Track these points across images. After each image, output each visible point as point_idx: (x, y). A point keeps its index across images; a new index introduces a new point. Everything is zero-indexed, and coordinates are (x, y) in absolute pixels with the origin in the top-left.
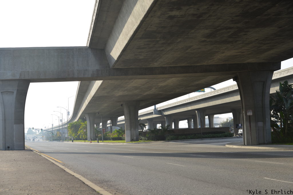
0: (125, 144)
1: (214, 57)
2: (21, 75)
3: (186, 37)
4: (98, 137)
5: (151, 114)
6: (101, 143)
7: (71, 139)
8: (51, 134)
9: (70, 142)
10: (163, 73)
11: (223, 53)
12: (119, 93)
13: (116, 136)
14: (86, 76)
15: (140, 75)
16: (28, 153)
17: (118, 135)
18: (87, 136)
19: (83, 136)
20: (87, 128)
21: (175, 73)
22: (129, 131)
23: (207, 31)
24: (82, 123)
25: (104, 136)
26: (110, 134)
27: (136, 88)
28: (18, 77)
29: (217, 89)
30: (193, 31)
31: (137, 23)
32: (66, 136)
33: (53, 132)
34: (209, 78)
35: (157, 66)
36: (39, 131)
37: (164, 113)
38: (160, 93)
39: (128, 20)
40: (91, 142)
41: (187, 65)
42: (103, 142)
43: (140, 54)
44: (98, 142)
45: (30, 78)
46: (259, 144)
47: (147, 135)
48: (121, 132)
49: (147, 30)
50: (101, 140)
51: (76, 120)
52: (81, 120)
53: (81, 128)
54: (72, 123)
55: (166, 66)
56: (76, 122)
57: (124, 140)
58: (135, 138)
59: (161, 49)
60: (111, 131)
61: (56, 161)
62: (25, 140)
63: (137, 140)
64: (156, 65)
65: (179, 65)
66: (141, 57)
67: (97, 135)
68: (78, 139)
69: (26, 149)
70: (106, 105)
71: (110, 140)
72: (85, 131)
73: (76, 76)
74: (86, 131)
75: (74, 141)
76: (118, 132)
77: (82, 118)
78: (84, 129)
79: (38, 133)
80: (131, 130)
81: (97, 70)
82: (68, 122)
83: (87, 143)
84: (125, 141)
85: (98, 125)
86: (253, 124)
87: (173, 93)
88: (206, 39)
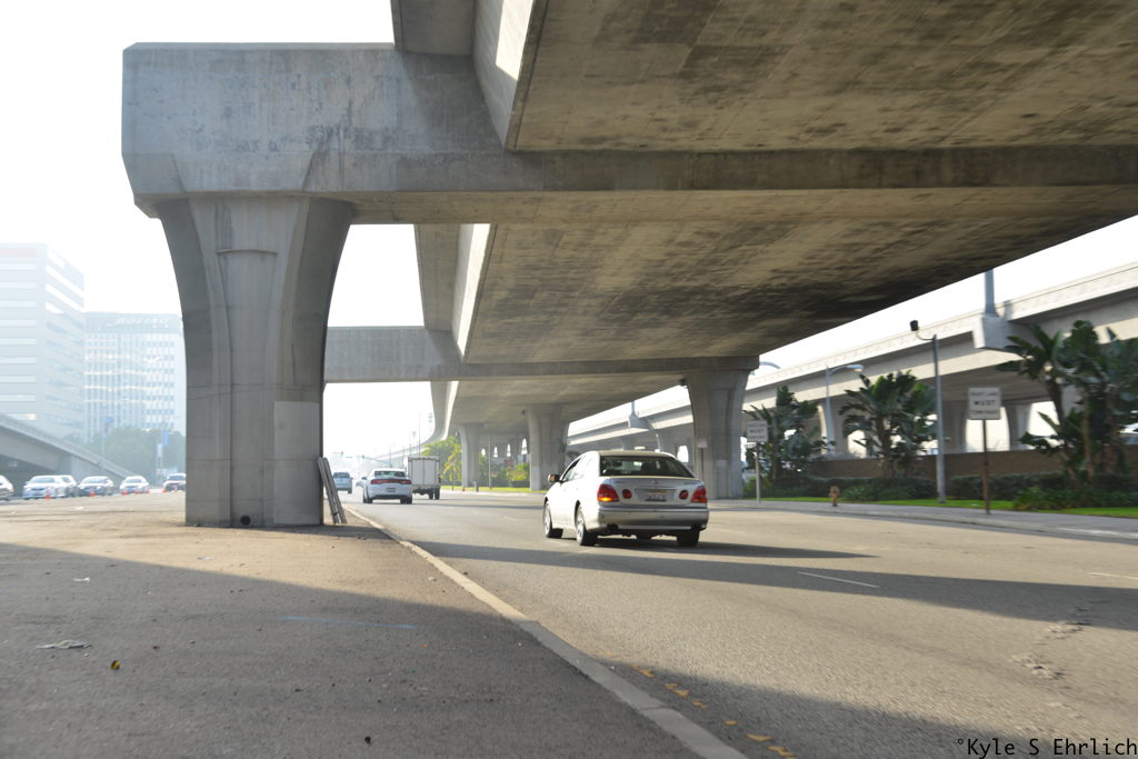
22: (537, 468)
40: (467, 491)
42: (491, 491)
44: (477, 491)
50: (485, 485)
57: (528, 486)
71: (507, 486)
80: (541, 465)
84: (531, 489)
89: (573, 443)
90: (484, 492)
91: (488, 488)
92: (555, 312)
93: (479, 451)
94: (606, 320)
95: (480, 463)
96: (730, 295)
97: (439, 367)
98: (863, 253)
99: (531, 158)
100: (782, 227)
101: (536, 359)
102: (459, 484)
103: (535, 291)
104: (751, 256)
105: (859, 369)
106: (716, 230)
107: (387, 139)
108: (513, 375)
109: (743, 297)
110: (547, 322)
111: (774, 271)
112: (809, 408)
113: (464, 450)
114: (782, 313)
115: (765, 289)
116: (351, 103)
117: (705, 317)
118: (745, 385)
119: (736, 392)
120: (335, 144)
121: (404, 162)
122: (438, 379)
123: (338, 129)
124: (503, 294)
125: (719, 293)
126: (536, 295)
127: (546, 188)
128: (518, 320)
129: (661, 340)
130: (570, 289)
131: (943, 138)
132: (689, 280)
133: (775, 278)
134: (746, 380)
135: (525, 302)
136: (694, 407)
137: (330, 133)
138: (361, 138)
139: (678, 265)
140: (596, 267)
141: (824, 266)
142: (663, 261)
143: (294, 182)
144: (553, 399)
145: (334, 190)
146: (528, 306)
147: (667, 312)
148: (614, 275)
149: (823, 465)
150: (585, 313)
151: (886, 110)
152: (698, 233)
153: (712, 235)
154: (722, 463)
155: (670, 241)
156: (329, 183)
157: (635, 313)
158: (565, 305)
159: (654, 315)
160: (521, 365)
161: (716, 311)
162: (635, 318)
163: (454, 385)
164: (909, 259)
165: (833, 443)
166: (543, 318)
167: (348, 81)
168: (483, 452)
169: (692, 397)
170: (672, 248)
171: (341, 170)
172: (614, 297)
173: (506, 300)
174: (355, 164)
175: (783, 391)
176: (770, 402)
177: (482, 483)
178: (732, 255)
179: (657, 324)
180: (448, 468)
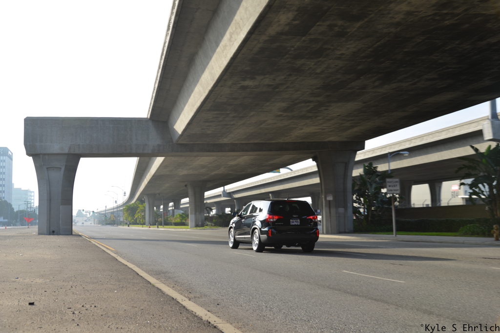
0: (188, 230)
1: (291, 134)
2: (70, 148)
3: (260, 110)
4: (157, 221)
5: (219, 196)
6: (161, 228)
7: (126, 224)
8: (103, 218)
9: (126, 227)
10: (233, 151)
11: (302, 129)
12: (183, 172)
13: (178, 220)
14: (146, 152)
15: (207, 152)
16: (76, 238)
17: (181, 220)
18: (145, 219)
19: (141, 221)
20: (145, 211)
21: (247, 151)
22: (193, 216)
23: (284, 105)
24: (140, 206)
25: (164, 221)
26: (172, 218)
27: (203, 167)
28: (66, 151)
29: (293, 170)
30: (268, 104)
31: (205, 92)
32: (122, 220)
33: (106, 215)
34: (286, 157)
35: (227, 142)
36: (90, 213)
37: (234, 196)
38: (230, 172)
39: (194, 88)
40: (150, 227)
41: (261, 142)
42: (163, 228)
43: (208, 128)
44: (158, 228)
45: (80, 152)
46: (340, 233)
47: (214, 221)
48: (184, 216)
49: (216, 101)
50: (161, 224)
51: (133, 202)
52: (138, 202)
53: (138, 211)
54: (128, 205)
55: (236, 142)
56: (132, 204)
57: (188, 225)
58: (200, 223)
59: (232, 123)
60: (173, 215)
61: (107, 248)
62: (73, 223)
63: (203, 225)
64: (225, 140)
65: (251, 142)
66: (209, 132)
67: (156, 219)
68: (135, 223)
69: (73, 233)
70: (167, 185)
71: (172, 225)
72: (143, 214)
73: (134, 151)
74: (145, 215)
75: (130, 225)
76: (181, 216)
77: (141, 200)
78: (142, 212)
79: (89, 216)
80: (195, 214)
81: (159, 146)
82: (124, 204)
83: (145, 228)
84: (189, 227)
85: (158, 208)
86: (333, 210)
87: (243, 173)
88: (281, 113)
90: (161, 229)
91: (162, 226)
113: (146, 208)
136: (320, 172)
169: (318, 166)
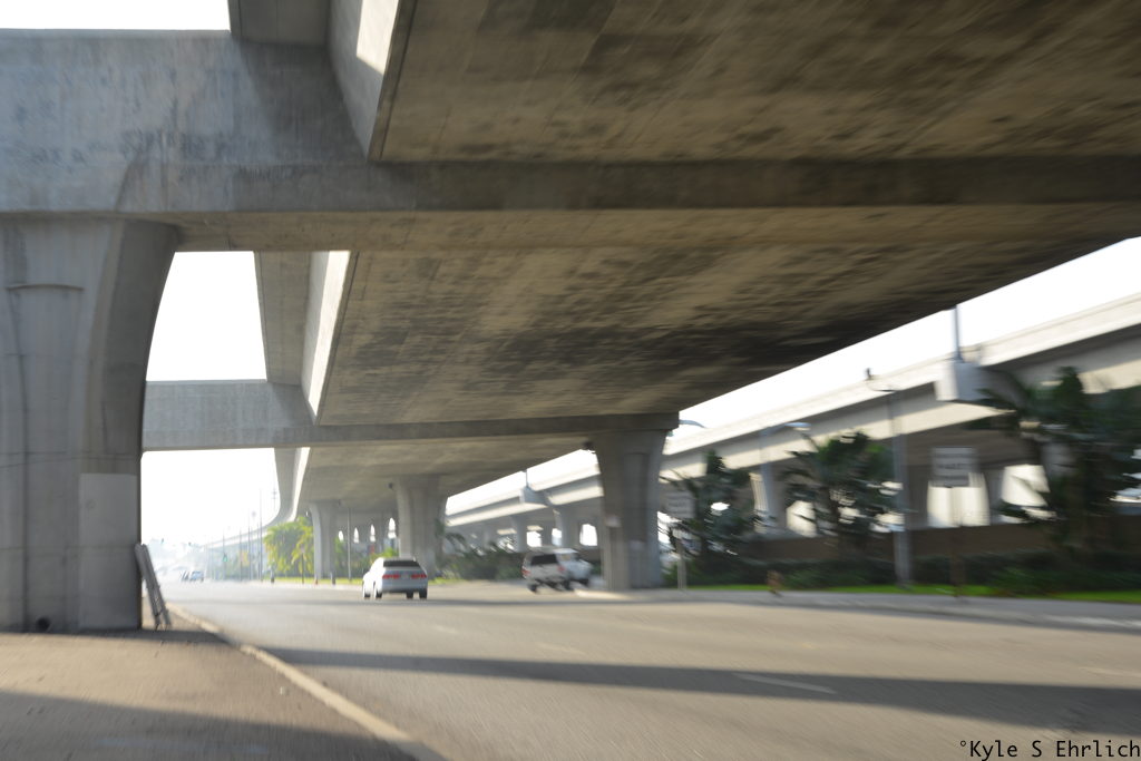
6: (343, 584)
40: (318, 583)
42: (348, 584)
44: (334, 584)
68: (294, 573)
83: (309, 585)
89: (453, 523)
90: (341, 586)
91: (346, 581)
92: (429, 361)
93: (336, 535)
94: (492, 370)
95: (338, 550)
96: (645, 338)
97: (286, 430)
98: (806, 286)
99: (400, 170)
100: (707, 255)
101: (408, 418)
102: (310, 576)
103: (406, 334)
104: (673, 290)
105: (802, 428)
106: (628, 258)
107: (221, 148)
108: (379, 438)
109: (660, 341)
110: (420, 373)
111: (700, 308)
112: (742, 476)
113: (315, 533)
114: (709, 359)
115: (687, 330)
116: (175, 103)
117: (614, 365)
118: (662, 448)
119: (652, 457)
120: (156, 153)
121: (243, 175)
122: (285, 445)
123: (160, 136)
124: (363, 339)
125: (632, 336)
126: (408, 340)
127: (421, 207)
128: (384, 370)
129: (559, 394)
130: (449, 332)
131: (898, 147)
132: (597, 319)
133: (700, 317)
134: (662, 443)
135: (394, 348)
136: (603, 479)
137: (150, 140)
138: (190, 146)
139: (580, 303)
140: (480, 305)
141: (757, 302)
142: (562, 298)
143: (104, 201)
144: (429, 469)
145: (154, 208)
146: (397, 353)
147: (568, 359)
148: (503, 314)
149: (761, 545)
150: (467, 362)
151: (830, 112)
152: (605, 262)
153: (624, 264)
154: (637, 545)
155: (571, 273)
156: (150, 202)
157: (528, 361)
158: (442, 352)
159: (552, 364)
160: (389, 426)
161: (627, 358)
162: (531, 367)
163: (304, 452)
164: (862, 293)
165: (772, 518)
166: (415, 368)
167: (173, 75)
168: (341, 536)
169: (602, 464)
170: (573, 281)
171: (164, 184)
172: (502, 342)
173: (368, 346)
174: (181, 179)
175: (711, 455)
176: (696, 470)
177: (339, 573)
178: (648, 288)
179: (556, 375)
180: (295, 557)
